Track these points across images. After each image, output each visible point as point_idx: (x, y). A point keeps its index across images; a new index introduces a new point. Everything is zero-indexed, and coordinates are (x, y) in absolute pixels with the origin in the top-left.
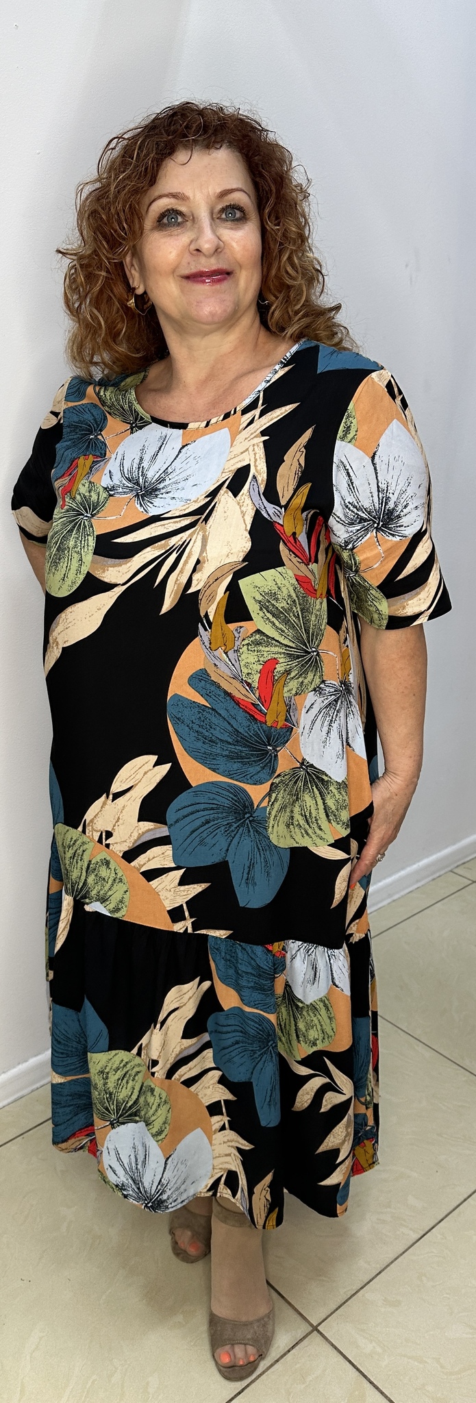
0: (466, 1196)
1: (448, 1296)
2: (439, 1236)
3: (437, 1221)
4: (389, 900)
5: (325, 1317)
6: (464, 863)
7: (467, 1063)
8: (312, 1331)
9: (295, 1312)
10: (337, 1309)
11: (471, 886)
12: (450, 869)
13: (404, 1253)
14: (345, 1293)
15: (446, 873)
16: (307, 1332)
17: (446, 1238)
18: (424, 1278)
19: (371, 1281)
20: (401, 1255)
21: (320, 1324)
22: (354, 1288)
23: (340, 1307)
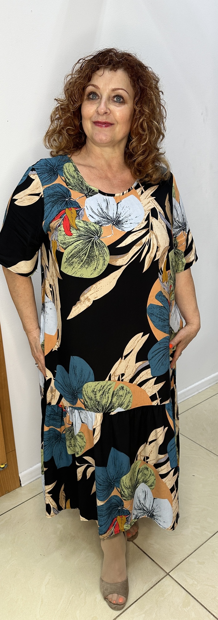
5: (171, 569)
9: (159, 568)
14: (181, 559)
16: (164, 575)
18: (214, 553)
20: (205, 543)
21: (170, 572)
22: (184, 557)
23: (178, 565)
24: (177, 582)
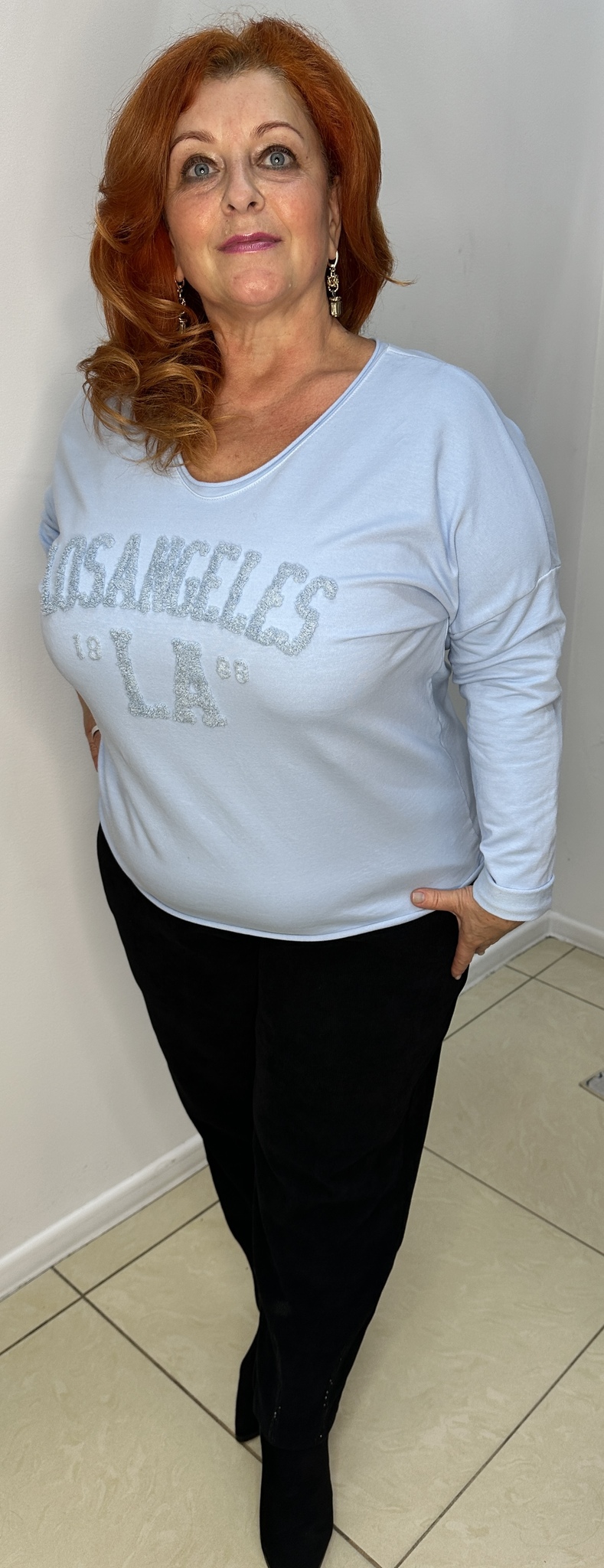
1: (542, 1516)
3: (522, 1417)
5: (400, 1559)
6: (519, 955)
9: (363, 1557)
10: (413, 1548)
11: (529, 982)
12: (504, 962)
13: (487, 1463)
14: (421, 1525)
15: (500, 968)
17: (534, 1439)
18: (513, 1495)
19: (450, 1506)
20: (484, 1467)
22: (432, 1517)
23: (416, 1544)
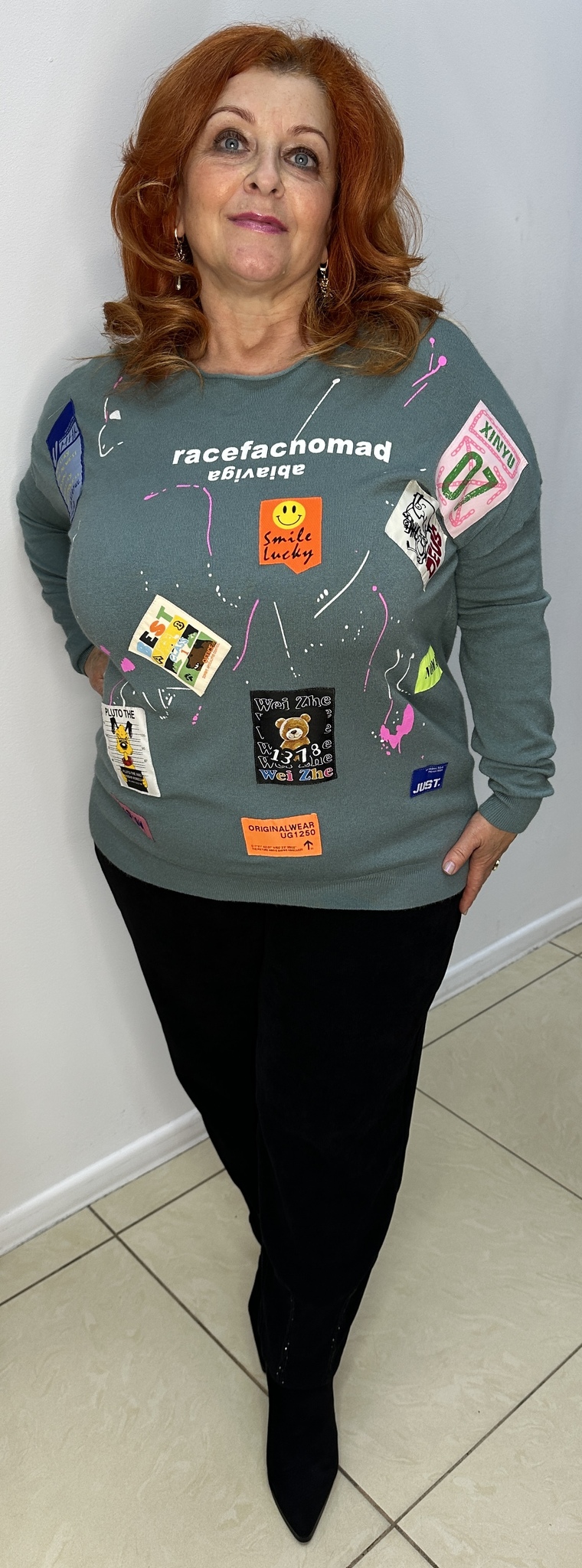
0: (571, 1352)
1: (551, 1480)
2: (541, 1403)
3: (537, 1384)
4: (480, 978)
5: (406, 1509)
6: (564, 933)
7: (570, 1183)
8: (390, 1529)
9: (369, 1504)
10: (420, 1499)
11: (575, 959)
12: (549, 939)
13: (499, 1425)
14: (429, 1479)
15: (544, 944)
16: (385, 1529)
17: (548, 1405)
18: (522, 1457)
19: (459, 1462)
20: (495, 1428)
21: (399, 1519)
22: (440, 1472)
23: (423, 1496)
24: (419, 1550)
